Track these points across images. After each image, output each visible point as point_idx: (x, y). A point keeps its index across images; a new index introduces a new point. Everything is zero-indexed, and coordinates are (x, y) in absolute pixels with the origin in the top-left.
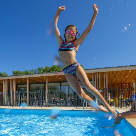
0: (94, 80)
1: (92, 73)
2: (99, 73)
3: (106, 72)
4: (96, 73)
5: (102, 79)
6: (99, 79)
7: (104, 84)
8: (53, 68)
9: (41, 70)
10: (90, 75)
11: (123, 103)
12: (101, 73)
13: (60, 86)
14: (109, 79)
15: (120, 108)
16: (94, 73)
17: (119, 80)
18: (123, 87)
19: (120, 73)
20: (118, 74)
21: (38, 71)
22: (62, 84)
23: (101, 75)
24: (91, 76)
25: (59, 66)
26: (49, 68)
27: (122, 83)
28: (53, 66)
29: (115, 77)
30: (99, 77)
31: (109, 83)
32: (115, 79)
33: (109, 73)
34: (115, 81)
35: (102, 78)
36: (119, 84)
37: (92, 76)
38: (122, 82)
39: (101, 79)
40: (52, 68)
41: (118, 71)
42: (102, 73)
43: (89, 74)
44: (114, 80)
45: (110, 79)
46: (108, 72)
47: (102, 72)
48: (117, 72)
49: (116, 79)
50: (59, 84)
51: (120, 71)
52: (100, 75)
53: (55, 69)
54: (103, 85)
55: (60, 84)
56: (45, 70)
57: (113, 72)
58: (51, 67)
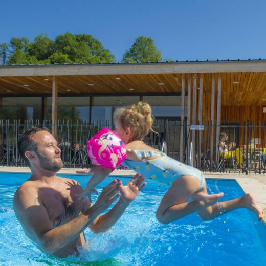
0: (186, 94)
1: (181, 74)
2: (198, 74)
3: (218, 73)
4: (192, 75)
5: (207, 91)
6: (198, 91)
7: (211, 106)
8: (60, 43)
9: (20, 48)
10: (177, 79)
11: (258, 163)
12: (205, 74)
13: (91, 105)
14: (225, 92)
15: (247, 174)
16: (186, 74)
17: (251, 97)
18: (261, 116)
19: (254, 77)
20: (250, 81)
21: (11, 49)
22: (96, 99)
23: (205, 80)
24: (178, 83)
25: (79, 39)
26: (48, 43)
27: (260, 104)
28: (61, 38)
29: (241, 88)
30: (198, 85)
31: (225, 105)
32: (241, 93)
33: (226, 77)
34: (240, 99)
35: (206, 89)
36: (251, 107)
37: (181, 82)
38: (260, 101)
39: (204, 91)
40: (57, 41)
41: (250, 73)
42: (208, 77)
43: (172, 76)
44: (239, 97)
45: (229, 93)
46: (222, 73)
47: (208, 73)
48: (247, 74)
49: (244, 93)
50: (86, 100)
51: (254, 72)
52: (202, 80)
53: (68, 48)
54: (209, 111)
55: (89, 101)
56: (34, 46)
57: (235, 76)
58: (54, 40)
